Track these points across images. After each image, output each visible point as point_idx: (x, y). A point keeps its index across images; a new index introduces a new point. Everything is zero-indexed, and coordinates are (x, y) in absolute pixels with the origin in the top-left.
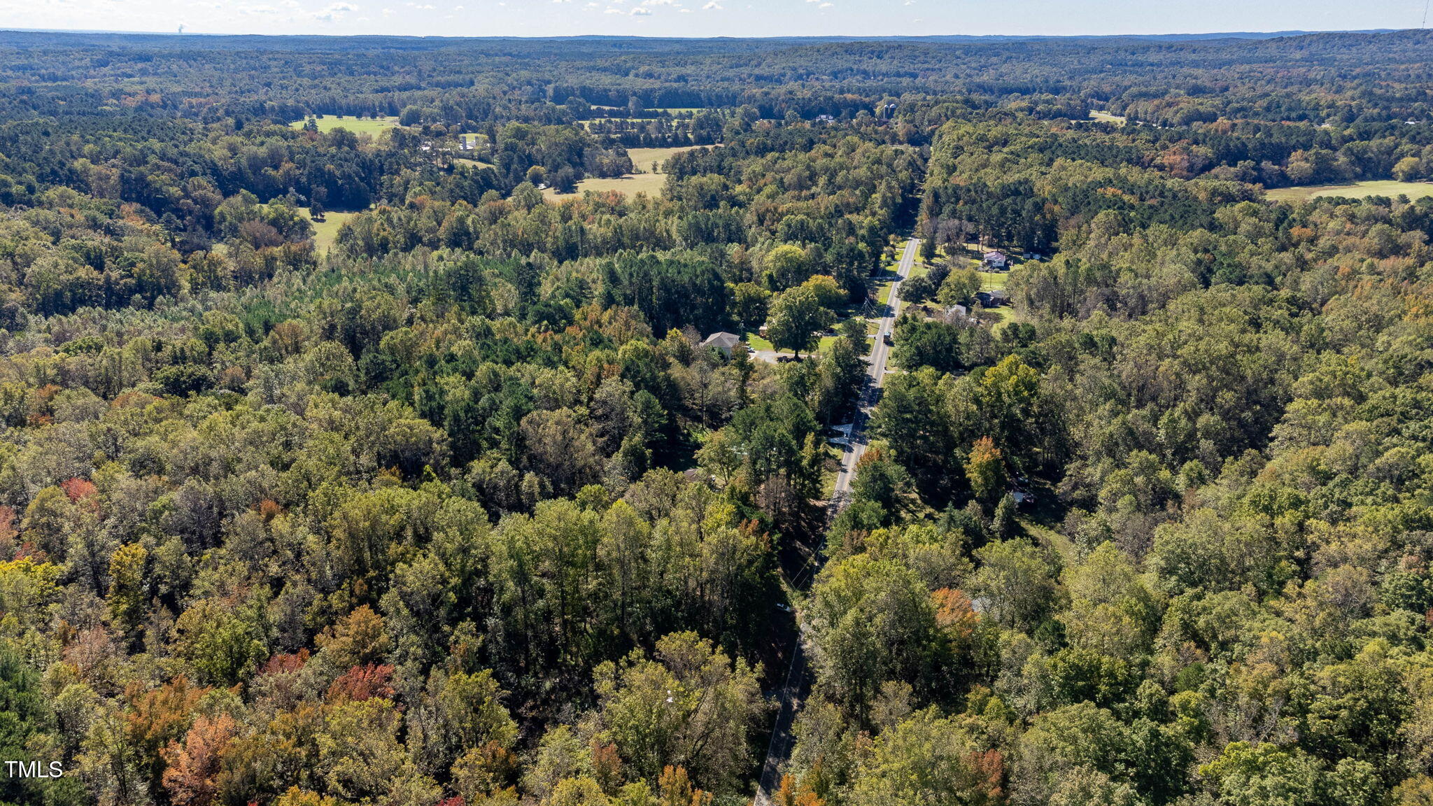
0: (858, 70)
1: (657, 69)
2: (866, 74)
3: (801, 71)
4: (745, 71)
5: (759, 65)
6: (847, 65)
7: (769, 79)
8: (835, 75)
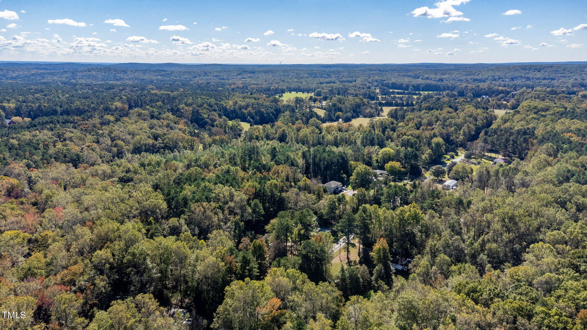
0: (524, 77)
1: (432, 76)
2: (528, 79)
3: (496, 77)
4: (470, 77)
5: (479, 74)
6: (519, 74)
7: (480, 81)
8: (513, 79)
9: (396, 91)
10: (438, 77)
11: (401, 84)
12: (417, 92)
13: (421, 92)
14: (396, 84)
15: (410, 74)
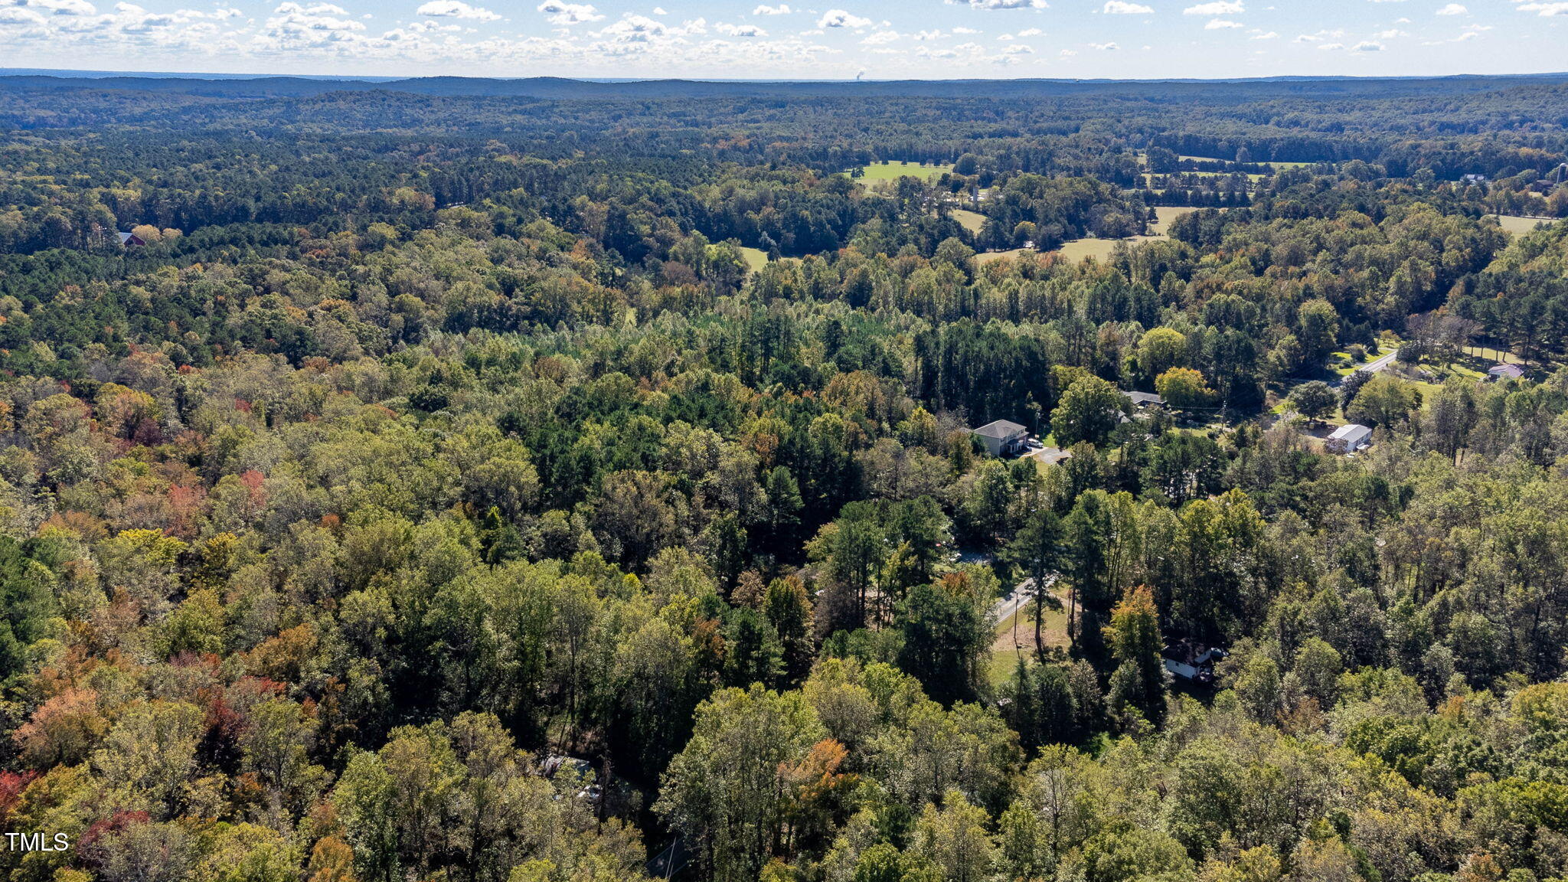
1: (1310, 116)
3: (1513, 117)
4: (1429, 117)
5: (1457, 109)
7: (1461, 128)
9: (1198, 160)
10: (1328, 119)
11: (1214, 140)
12: (1261, 164)
13: (1272, 164)
14: (1197, 139)
15: (1241, 108)
